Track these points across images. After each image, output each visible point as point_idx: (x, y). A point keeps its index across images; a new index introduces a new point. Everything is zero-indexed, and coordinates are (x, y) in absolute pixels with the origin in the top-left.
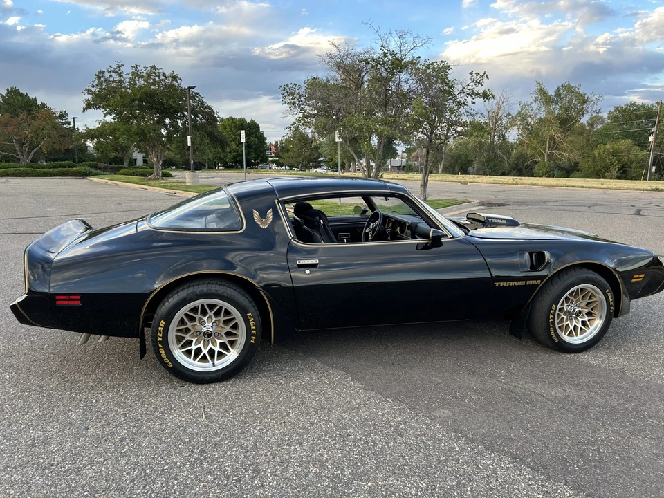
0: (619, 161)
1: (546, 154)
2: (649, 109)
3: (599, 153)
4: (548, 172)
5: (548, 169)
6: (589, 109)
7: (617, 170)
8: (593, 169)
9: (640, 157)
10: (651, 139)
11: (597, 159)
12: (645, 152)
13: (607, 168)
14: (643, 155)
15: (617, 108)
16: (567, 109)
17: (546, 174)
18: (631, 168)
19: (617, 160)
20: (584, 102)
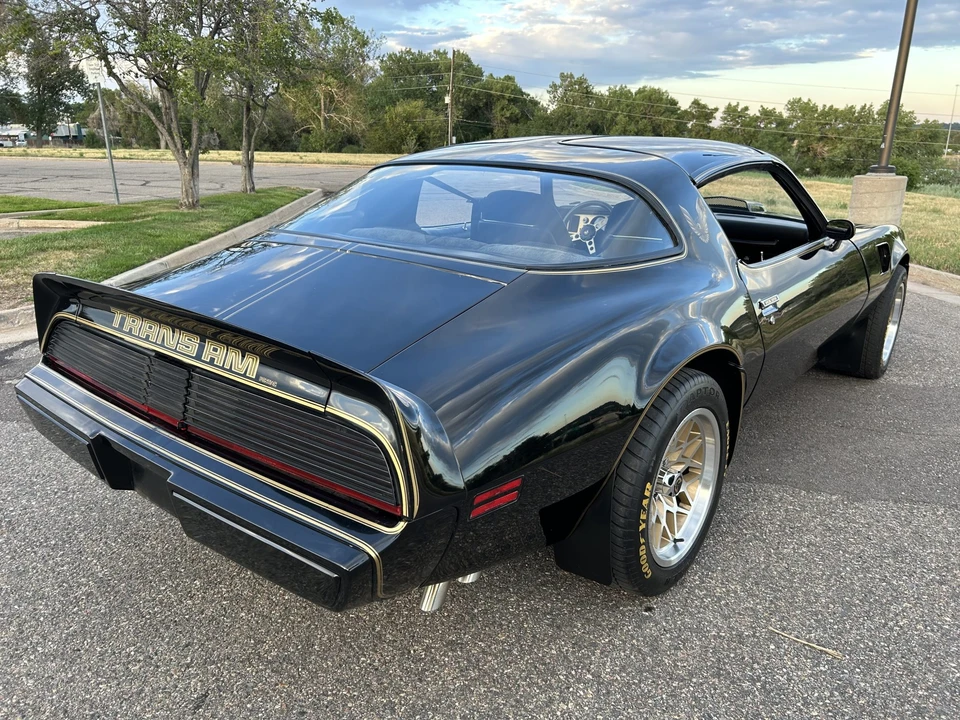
0: (415, 128)
1: (321, 119)
2: (428, 59)
3: (391, 119)
4: (329, 145)
5: (328, 141)
6: (371, 55)
7: (414, 141)
8: (385, 141)
9: (437, 124)
10: (447, 100)
11: (389, 126)
12: (442, 118)
13: (403, 140)
14: (440, 122)
15: (390, 56)
16: (342, 52)
17: (326, 148)
18: (428, 138)
19: (412, 127)
20: (365, 43)
